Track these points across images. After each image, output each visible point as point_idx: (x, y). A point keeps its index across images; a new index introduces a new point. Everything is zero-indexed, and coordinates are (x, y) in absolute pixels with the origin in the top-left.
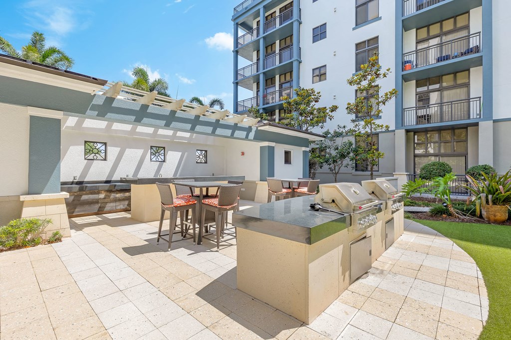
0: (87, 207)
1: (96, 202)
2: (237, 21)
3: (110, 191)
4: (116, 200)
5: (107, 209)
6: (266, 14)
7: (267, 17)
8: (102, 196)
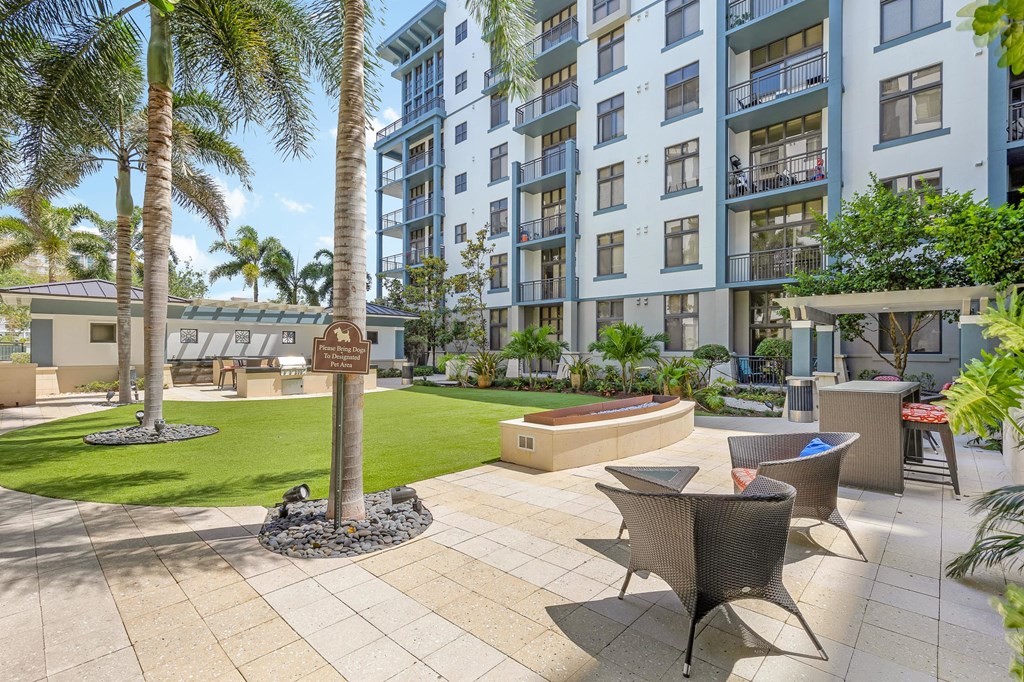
0: (183, 378)
1: (189, 374)
2: (381, 151)
3: (199, 366)
4: (204, 373)
5: (198, 379)
6: (411, 147)
7: (412, 150)
8: (194, 369)
